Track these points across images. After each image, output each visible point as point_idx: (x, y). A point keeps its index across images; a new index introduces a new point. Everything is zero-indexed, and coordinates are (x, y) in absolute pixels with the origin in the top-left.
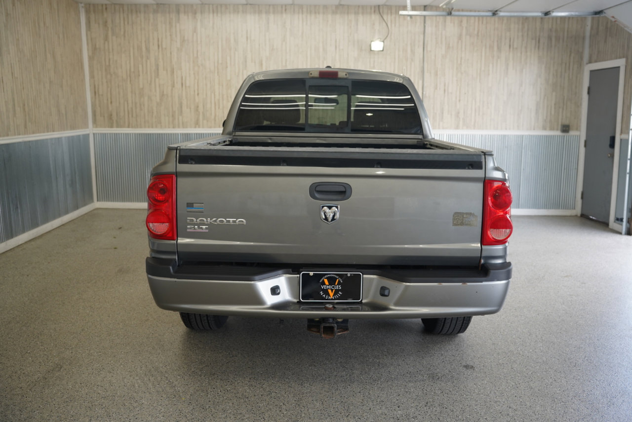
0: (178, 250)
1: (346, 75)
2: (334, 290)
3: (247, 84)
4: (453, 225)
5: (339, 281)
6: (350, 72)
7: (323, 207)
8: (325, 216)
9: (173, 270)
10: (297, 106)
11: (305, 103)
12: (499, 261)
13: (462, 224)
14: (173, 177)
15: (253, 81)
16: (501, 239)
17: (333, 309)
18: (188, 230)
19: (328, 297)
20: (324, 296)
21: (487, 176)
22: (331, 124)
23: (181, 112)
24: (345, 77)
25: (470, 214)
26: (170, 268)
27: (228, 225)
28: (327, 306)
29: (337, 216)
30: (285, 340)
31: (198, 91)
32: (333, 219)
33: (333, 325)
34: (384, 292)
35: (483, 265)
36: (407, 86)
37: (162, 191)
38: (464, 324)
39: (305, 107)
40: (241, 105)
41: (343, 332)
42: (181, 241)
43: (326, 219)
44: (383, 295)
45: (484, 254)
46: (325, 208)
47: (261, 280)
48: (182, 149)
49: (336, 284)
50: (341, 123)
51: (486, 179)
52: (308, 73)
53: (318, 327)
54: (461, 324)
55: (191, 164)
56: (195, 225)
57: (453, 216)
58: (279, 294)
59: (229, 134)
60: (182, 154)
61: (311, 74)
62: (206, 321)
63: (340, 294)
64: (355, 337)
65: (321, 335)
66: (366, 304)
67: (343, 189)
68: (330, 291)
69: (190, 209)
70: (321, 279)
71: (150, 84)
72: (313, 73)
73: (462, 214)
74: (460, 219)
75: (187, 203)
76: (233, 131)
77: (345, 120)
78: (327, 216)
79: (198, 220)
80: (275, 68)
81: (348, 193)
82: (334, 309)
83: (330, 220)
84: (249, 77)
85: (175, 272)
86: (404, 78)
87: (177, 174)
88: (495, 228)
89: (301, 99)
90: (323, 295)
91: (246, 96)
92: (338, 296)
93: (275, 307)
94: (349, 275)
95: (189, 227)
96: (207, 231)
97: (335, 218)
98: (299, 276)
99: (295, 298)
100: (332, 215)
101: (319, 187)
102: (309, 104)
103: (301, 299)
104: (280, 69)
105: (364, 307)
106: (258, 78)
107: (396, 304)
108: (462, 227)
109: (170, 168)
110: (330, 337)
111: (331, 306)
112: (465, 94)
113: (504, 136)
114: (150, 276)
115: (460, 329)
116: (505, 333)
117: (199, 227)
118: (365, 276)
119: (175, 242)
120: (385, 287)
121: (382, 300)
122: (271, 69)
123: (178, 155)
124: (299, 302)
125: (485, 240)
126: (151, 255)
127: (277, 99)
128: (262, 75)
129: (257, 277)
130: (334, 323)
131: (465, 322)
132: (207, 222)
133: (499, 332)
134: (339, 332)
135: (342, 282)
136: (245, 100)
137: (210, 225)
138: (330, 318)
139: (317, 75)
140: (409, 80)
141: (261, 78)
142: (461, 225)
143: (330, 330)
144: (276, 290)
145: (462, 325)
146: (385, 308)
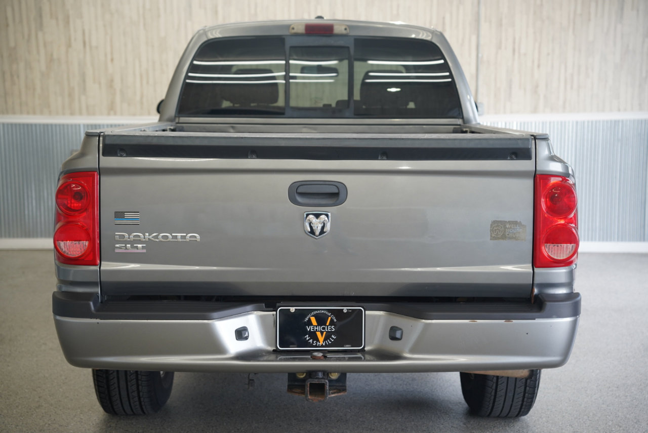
0: (102, 280)
1: (346, 29)
2: (325, 333)
3: (195, 43)
4: (491, 239)
5: (332, 320)
6: (352, 26)
7: (308, 215)
8: (311, 227)
9: (94, 306)
10: (274, 78)
11: (284, 73)
12: (562, 291)
13: (504, 237)
14: (94, 175)
15: (204, 39)
16: (562, 258)
17: (323, 358)
18: (117, 251)
19: (316, 343)
20: (311, 341)
21: (538, 168)
22: (324, 105)
23: (84, 90)
24: (344, 32)
25: (515, 223)
26: (89, 304)
27: (175, 243)
28: (316, 354)
29: (328, 228)
30: (256, 425)
31: (112, 53)
32: (322, 232)
33: (323, 381)
34: (394, 334)
35: (537, 296)
36: (438, 45)
37: (77, 196)
38: (525, 399)
39: (285, 80)
40: (187, 77)
41: (338, 393)
42: (107, 266)
43: (312, 232)
44: (393, 338)
45: (537, 281)
46: (311, 216)
47: (221, 318)
48: (108, 135)
49: (328, 324)
50: (338, 103)
51: (537, 173)
52: (288, 27)
53: (303, 387)
54: (521, 399)
55: (121, 156)
56: (126, 242)
57: (491, 225)
58: (246, 338)
59: (171, 120)
60: (108, 142)
61: (293, 29)
62: (136, 399)
63: (333, 338)
64: (361, 419)
65: (306, 396)
66: (371, 353)
67: (335, 190)
68: (319, 334)
69: (119, 221)
70: (306, 317)
71: (29, 40)
72: (295, 28)
73: (503, 223)
74: (500, 230)
75: (116, 212)
76: (175, 117)
77: (346, 98)
78: (314, 228)
79: (131, 236)
80: (239, 20)
81: (342, 195)
82: (325, 358)
83: (317, 233)
84: (199, 34)
85: (97, 310)
86: (433, 32)
87: (100, 171)
88: (553, 243)
89: (278, 68)
90: (309, 340)
91: (195, 62)
92: (330, 341)
93: (241, 356)
94: (345, 311)
95: (117, 245)
96: (145, 251)
97: (325, 230)
98: (275, 313)
99: (270, 345)
100: (320, 226)
101: (301, 187)
102: (291, 74)
103: (278, 346)
104: (246, 20)
105: (367, 357)
106: (212, 34)
107: (413, 351)
108: (505, 241)
109: (90, 162)
110: (320, 399)
111: (320, 355)
112: (548, 54)
113: (615, 121)
114: (58, 318)
115: (521, 408)
116: (597, 418)
117: (132, 247)
118: (367, 312)
119: (97, 268)
120: (397, 327)
121: (393, 346)
122: (233, 20)
123: (101, 145)
124: (276, 351)
125: (538, 260)
126: (60, 288)
127: (242, 68)
128: (218, 30)
129: (215, 314)
130: (324, 379)
131: (527, 395)
132: (144, 238)
133: (586, 417)
134: (332, 393)
135: (335, 320)
136: (193, 68)
137: (149, 243)
138: (320, 371)
139: (301, 29)
140: (441, 36)
141: (217, 35)
142: (503, 239)
143: (319, 389)
144: (243, 332)
145: (523, 401)
146: (397, 357)
